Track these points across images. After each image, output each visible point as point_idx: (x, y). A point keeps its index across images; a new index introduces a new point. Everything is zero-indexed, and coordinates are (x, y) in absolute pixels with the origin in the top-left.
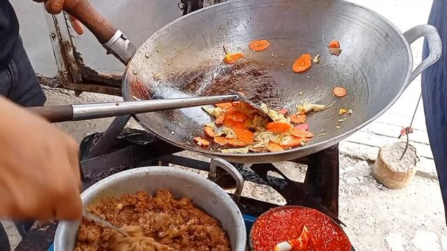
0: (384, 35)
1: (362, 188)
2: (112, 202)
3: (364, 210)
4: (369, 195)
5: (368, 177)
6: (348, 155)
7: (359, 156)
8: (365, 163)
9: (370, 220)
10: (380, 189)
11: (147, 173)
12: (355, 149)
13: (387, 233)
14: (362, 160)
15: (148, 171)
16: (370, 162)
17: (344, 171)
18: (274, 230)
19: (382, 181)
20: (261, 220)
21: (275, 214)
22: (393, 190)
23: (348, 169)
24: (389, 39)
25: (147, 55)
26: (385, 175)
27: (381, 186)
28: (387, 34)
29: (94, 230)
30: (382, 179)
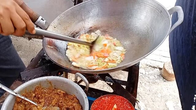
0: (160, 11)
1: (156, 81)
2: (30, 93)
3: (156, 91)
4: (159, 84)
5: (159, 76)
6: (150, 66)
7: (155, 66)
8: (158, 69)
9: (159, 95)
10: (164, 81)
11: (47, 79)
12: (154, 64)
13: (166, 101)
14: (157, 68)
15: (47, 78)
16: (160, 69)
17: (148, 73)
18: (102, 106)
19: (165, 78)
20: (96, 101)
21: (103, 99)
22: (170, 82)
23: (150, 73)
24: (162, 13)
25: (55, 26)
26: (166, 75)
27: (165, 80)
28: (161, 11)
29: (22, 106)
30: (165, 77)
